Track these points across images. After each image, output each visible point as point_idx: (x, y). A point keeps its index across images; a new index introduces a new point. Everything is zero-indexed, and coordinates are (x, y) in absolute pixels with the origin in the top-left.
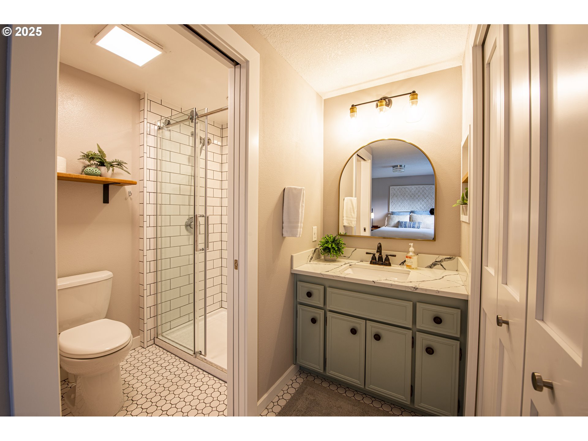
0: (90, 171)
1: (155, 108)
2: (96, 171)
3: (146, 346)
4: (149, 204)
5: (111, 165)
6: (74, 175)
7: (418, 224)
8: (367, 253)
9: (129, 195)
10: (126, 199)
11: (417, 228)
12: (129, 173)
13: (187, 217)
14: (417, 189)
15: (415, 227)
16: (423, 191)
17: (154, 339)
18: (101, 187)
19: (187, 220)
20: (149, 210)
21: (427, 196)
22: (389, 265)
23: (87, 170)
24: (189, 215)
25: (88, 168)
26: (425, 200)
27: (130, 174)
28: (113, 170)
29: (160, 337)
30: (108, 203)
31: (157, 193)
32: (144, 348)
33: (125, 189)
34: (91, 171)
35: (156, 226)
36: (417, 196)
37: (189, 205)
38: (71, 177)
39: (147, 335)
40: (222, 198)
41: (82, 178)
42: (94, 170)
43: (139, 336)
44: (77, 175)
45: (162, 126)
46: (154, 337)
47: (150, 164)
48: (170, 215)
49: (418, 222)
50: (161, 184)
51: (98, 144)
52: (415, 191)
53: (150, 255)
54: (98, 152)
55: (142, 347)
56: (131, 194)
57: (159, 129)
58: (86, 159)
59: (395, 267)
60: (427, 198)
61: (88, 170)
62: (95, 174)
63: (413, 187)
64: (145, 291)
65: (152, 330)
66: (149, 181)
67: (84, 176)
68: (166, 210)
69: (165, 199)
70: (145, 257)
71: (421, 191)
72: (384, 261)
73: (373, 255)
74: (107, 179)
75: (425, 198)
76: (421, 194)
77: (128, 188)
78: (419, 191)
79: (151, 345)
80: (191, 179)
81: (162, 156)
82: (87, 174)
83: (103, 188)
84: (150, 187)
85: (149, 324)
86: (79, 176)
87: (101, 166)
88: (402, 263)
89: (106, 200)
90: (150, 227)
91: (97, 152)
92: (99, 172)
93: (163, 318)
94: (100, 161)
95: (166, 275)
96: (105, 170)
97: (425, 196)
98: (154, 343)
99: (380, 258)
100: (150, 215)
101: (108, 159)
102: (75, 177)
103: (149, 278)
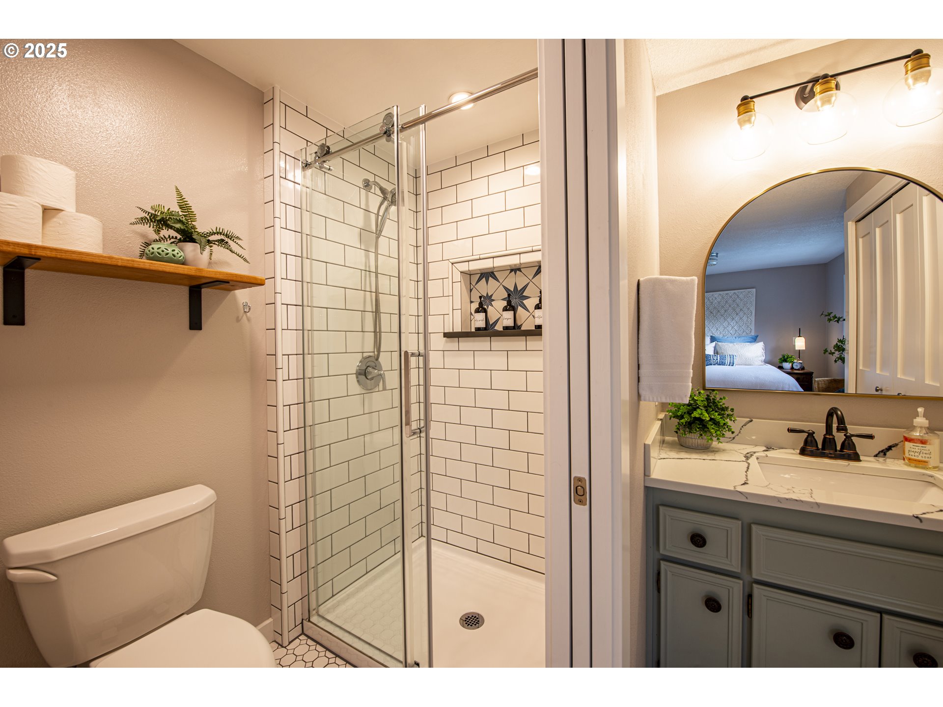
0: (160, 251)
1: (295, 122)
2: (175, 253)
3: (286, 643)
4: (288, 329)
5: (209, 242)
6: (122, 259)
7: (730, 358)
8: (790, 430)
9: (245, 312)
10: (238, 320)
11: (729, 365)
12: (245, 260)
13: (359, 357)
14: (723, 298)
15: (725, 364)
16: (734, 301)
17: (302, 623)
18: (184, 292)
19: (360, 362)
20: (287, 343)
21: (741, 310)
22: (856, 458)
23: (153, 249)
24: (363, 353)
25: (156, 246)
26: (737, 318)
27: (248, 262)
28: (211, 251)
29: (314, 619)
30: (200, 328)
31: (303, 306)
32: (283, 647)
33: (235, 297)
34: (163, 251)
35: (302, 377)
36: (723, 311)
37: (362, 331)
38: (114, 263)
39: (289, 617)
40: (418, 316)
41: (142, 266)
42: (170, 251)
43: (270, 620)
44: (128, 260)
45: (309, 161)
46: (303, 620)
47: (286, 242)
48: (328, 354)
49: (730, 355)
50: (311, 287)
51: (177, 189)
52: (719, 303)
53: (290, 442)
54: (178, 209)
55: (279, 644)
56: (250, 309)
57: (306, 166)
58: (150, 225)
59: (868, 463)
60: (741, 314)
61: (156, 250)
62: (171, 258)
63: (716, 294)
64: (283, 522)
65: (299, 604)
66: (287, 279)
67: (145, 263)
68: (321, 342)
69: (318, 319)
70: (281, 447)
71: (730, 301)
72: (839, 448)
73: (807, 434)
74: (200, 270)
75: (737, 314)
76: (730, 306)
77: (242, 295)
78: (726, 302)
79: (297, 637)
80: (365, 276)
81: (311, 228)
82: (154, 258)
83: (188, 295)
84: (288, 292)
85: (292, 591)
86: (133, 261)
87: (185, 241)
88: (882, 451)
89: (196, 323)
90: (289, 380)
91: (176, 208)
92: (179, 255)
93: (320, 575)
94: (182, 228)
95: (323, 481)
96: (194, 250)
97: (738, 310)
98: (303, 633)
99: (828, 442)
100: (288, 355)
101: (202, 226)
102: (125, 264)
103: (289, 493)
